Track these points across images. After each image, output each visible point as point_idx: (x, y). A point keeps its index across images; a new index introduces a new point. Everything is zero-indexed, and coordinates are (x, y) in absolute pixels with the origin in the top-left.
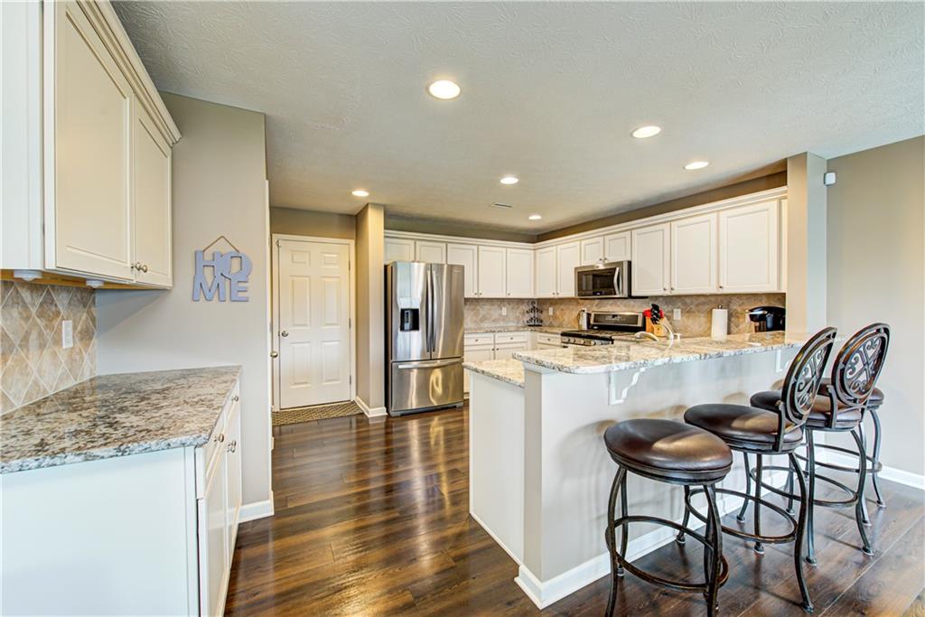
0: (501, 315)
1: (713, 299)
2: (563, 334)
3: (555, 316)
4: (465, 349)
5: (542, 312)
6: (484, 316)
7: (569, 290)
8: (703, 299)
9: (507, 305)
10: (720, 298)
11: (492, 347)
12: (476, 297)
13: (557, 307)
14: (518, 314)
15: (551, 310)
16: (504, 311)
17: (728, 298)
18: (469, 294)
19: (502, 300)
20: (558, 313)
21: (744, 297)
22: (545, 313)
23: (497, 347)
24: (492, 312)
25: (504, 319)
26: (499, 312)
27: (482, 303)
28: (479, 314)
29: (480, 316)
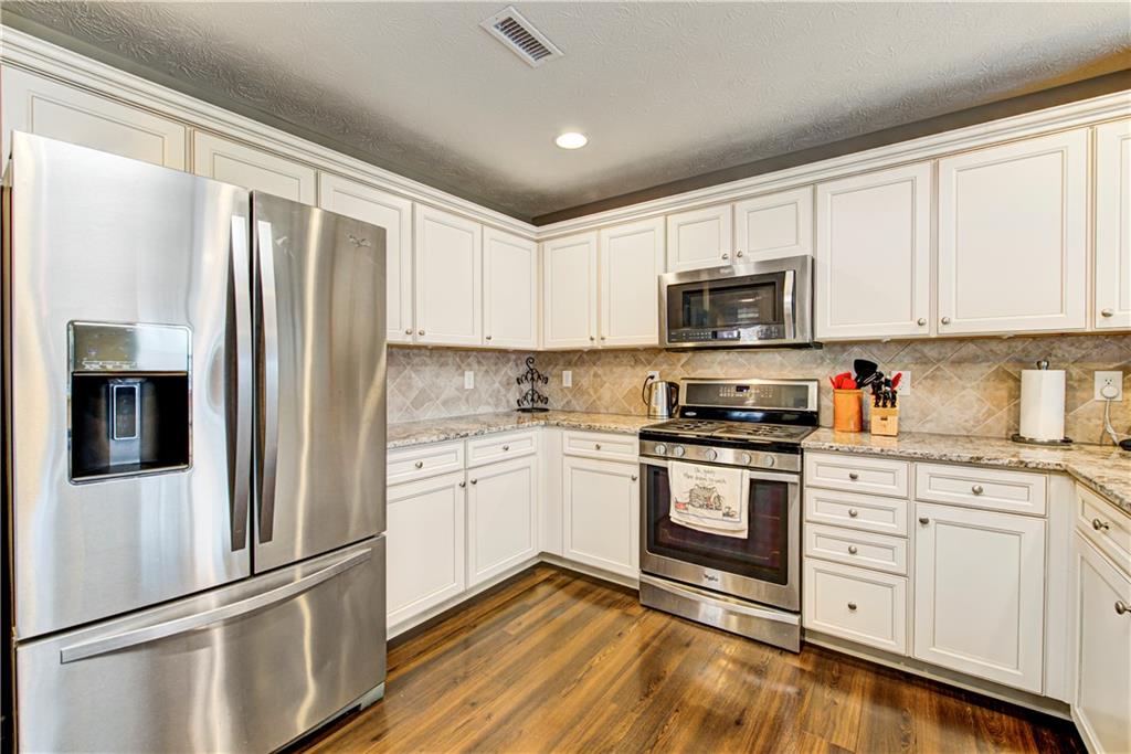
0: (461, 389)
1: (1001, 348)
2: (644, 436)
3: (577, 389)
4: (391, 494)
5: (546, 380)
6: (423, 391)
7: (645, 329)
8: (971, 348)
9: (475, 366)
10: (1020, 345)
11: (460, 478)
12: (409, 340)
13: (582, 370)
14: (497, 385)
15: (568, 375)
16: (469, 380)
17: (1043, 345)
18: (395, 334)
19: (463, 354)
20: (585, 382)
21: (1089, 343)
22: (553, 383)
23: (472, 475)
24: (441, 381)
25: (468, 396)
26: (456, 381)
27: (416, 360)
28: (410, 387)
29: (414, 394)
